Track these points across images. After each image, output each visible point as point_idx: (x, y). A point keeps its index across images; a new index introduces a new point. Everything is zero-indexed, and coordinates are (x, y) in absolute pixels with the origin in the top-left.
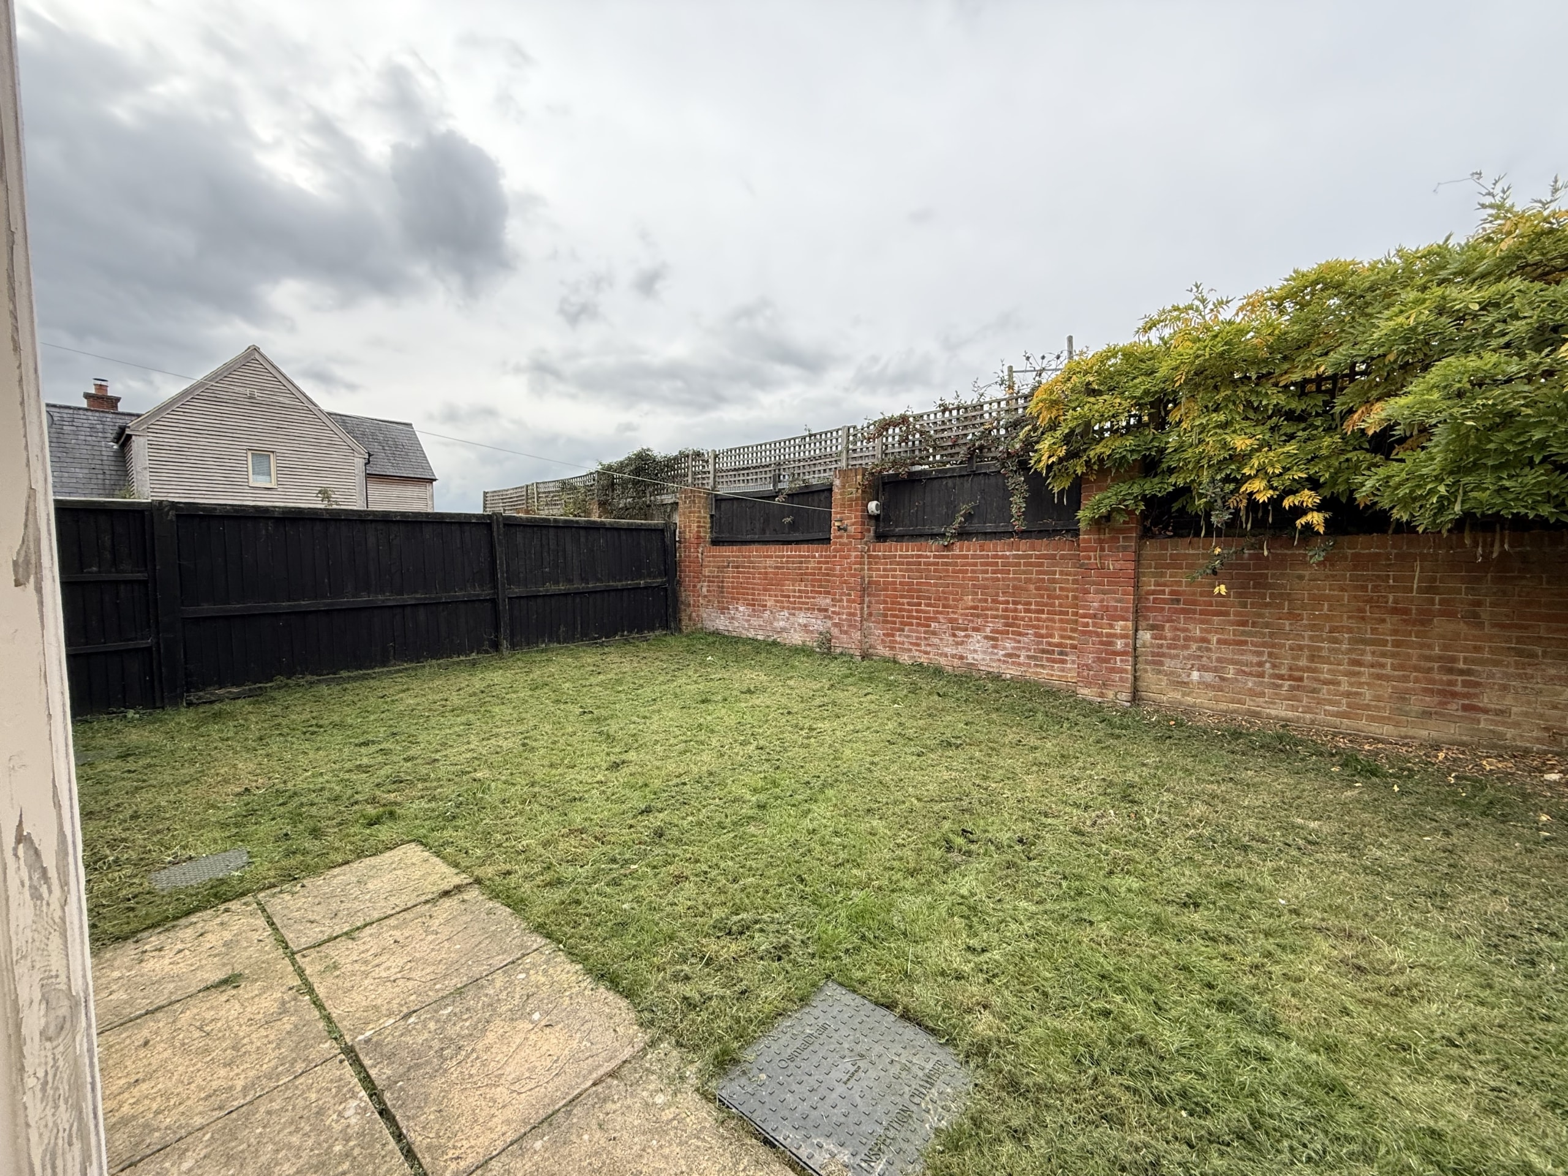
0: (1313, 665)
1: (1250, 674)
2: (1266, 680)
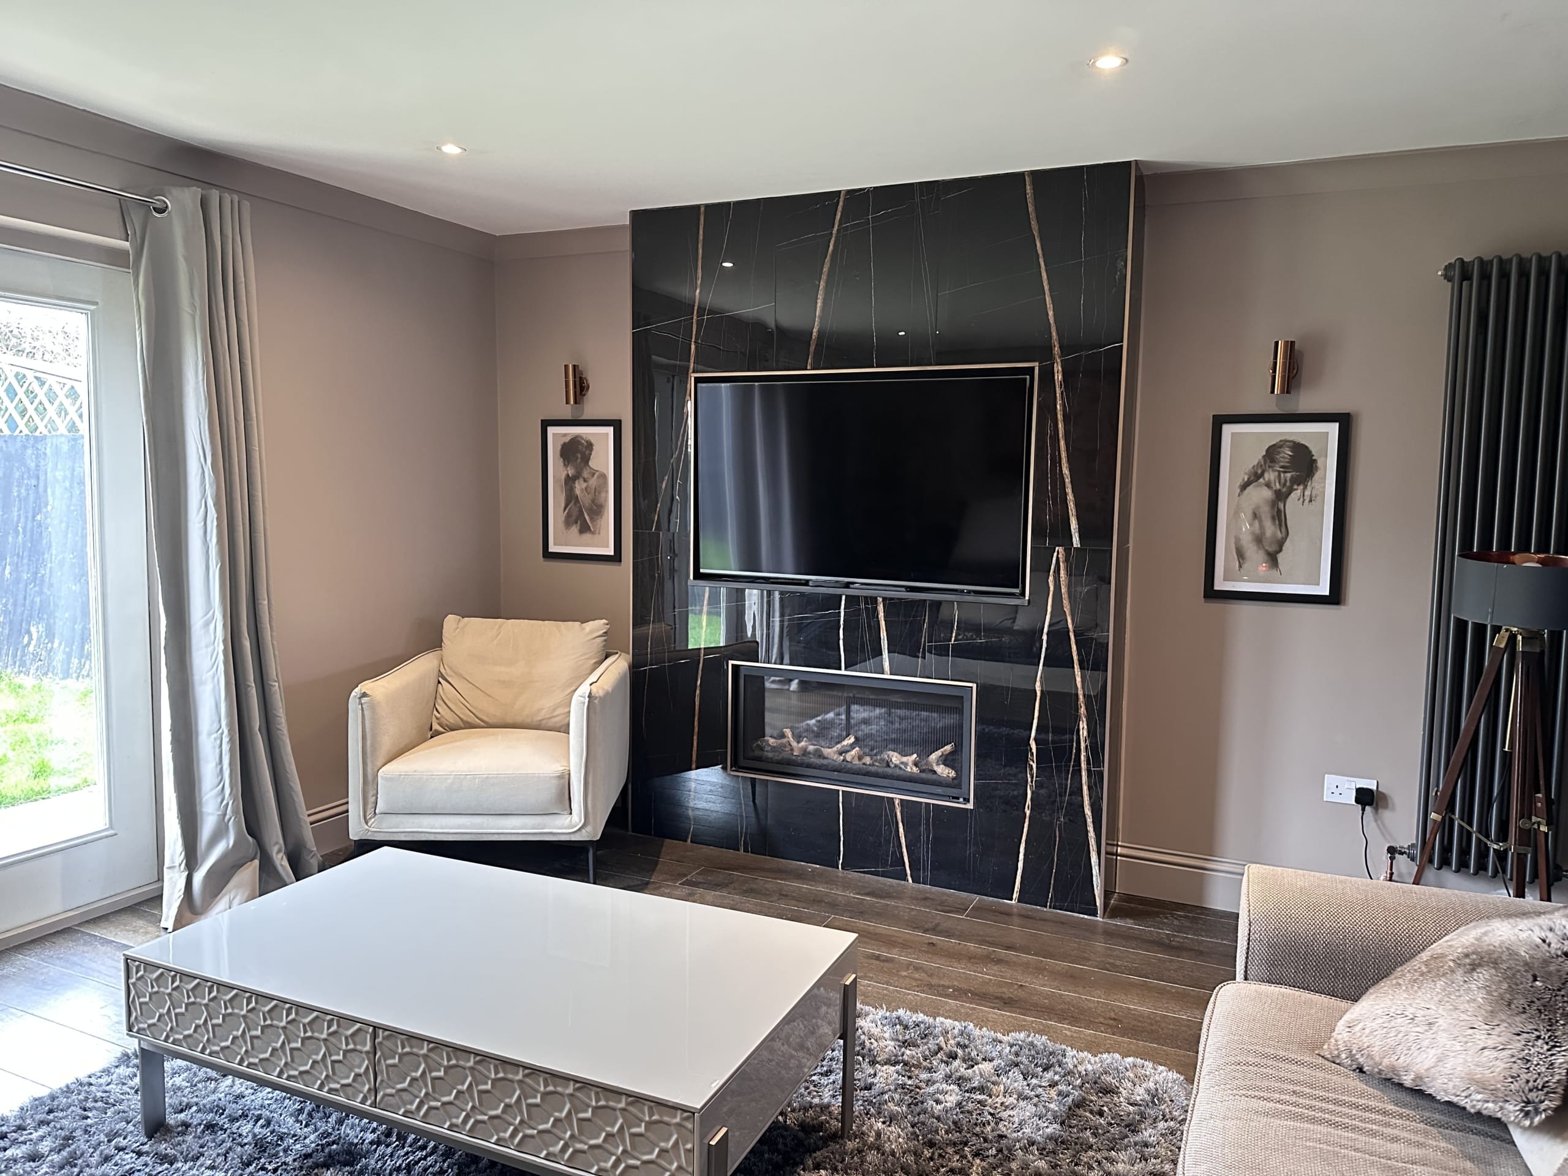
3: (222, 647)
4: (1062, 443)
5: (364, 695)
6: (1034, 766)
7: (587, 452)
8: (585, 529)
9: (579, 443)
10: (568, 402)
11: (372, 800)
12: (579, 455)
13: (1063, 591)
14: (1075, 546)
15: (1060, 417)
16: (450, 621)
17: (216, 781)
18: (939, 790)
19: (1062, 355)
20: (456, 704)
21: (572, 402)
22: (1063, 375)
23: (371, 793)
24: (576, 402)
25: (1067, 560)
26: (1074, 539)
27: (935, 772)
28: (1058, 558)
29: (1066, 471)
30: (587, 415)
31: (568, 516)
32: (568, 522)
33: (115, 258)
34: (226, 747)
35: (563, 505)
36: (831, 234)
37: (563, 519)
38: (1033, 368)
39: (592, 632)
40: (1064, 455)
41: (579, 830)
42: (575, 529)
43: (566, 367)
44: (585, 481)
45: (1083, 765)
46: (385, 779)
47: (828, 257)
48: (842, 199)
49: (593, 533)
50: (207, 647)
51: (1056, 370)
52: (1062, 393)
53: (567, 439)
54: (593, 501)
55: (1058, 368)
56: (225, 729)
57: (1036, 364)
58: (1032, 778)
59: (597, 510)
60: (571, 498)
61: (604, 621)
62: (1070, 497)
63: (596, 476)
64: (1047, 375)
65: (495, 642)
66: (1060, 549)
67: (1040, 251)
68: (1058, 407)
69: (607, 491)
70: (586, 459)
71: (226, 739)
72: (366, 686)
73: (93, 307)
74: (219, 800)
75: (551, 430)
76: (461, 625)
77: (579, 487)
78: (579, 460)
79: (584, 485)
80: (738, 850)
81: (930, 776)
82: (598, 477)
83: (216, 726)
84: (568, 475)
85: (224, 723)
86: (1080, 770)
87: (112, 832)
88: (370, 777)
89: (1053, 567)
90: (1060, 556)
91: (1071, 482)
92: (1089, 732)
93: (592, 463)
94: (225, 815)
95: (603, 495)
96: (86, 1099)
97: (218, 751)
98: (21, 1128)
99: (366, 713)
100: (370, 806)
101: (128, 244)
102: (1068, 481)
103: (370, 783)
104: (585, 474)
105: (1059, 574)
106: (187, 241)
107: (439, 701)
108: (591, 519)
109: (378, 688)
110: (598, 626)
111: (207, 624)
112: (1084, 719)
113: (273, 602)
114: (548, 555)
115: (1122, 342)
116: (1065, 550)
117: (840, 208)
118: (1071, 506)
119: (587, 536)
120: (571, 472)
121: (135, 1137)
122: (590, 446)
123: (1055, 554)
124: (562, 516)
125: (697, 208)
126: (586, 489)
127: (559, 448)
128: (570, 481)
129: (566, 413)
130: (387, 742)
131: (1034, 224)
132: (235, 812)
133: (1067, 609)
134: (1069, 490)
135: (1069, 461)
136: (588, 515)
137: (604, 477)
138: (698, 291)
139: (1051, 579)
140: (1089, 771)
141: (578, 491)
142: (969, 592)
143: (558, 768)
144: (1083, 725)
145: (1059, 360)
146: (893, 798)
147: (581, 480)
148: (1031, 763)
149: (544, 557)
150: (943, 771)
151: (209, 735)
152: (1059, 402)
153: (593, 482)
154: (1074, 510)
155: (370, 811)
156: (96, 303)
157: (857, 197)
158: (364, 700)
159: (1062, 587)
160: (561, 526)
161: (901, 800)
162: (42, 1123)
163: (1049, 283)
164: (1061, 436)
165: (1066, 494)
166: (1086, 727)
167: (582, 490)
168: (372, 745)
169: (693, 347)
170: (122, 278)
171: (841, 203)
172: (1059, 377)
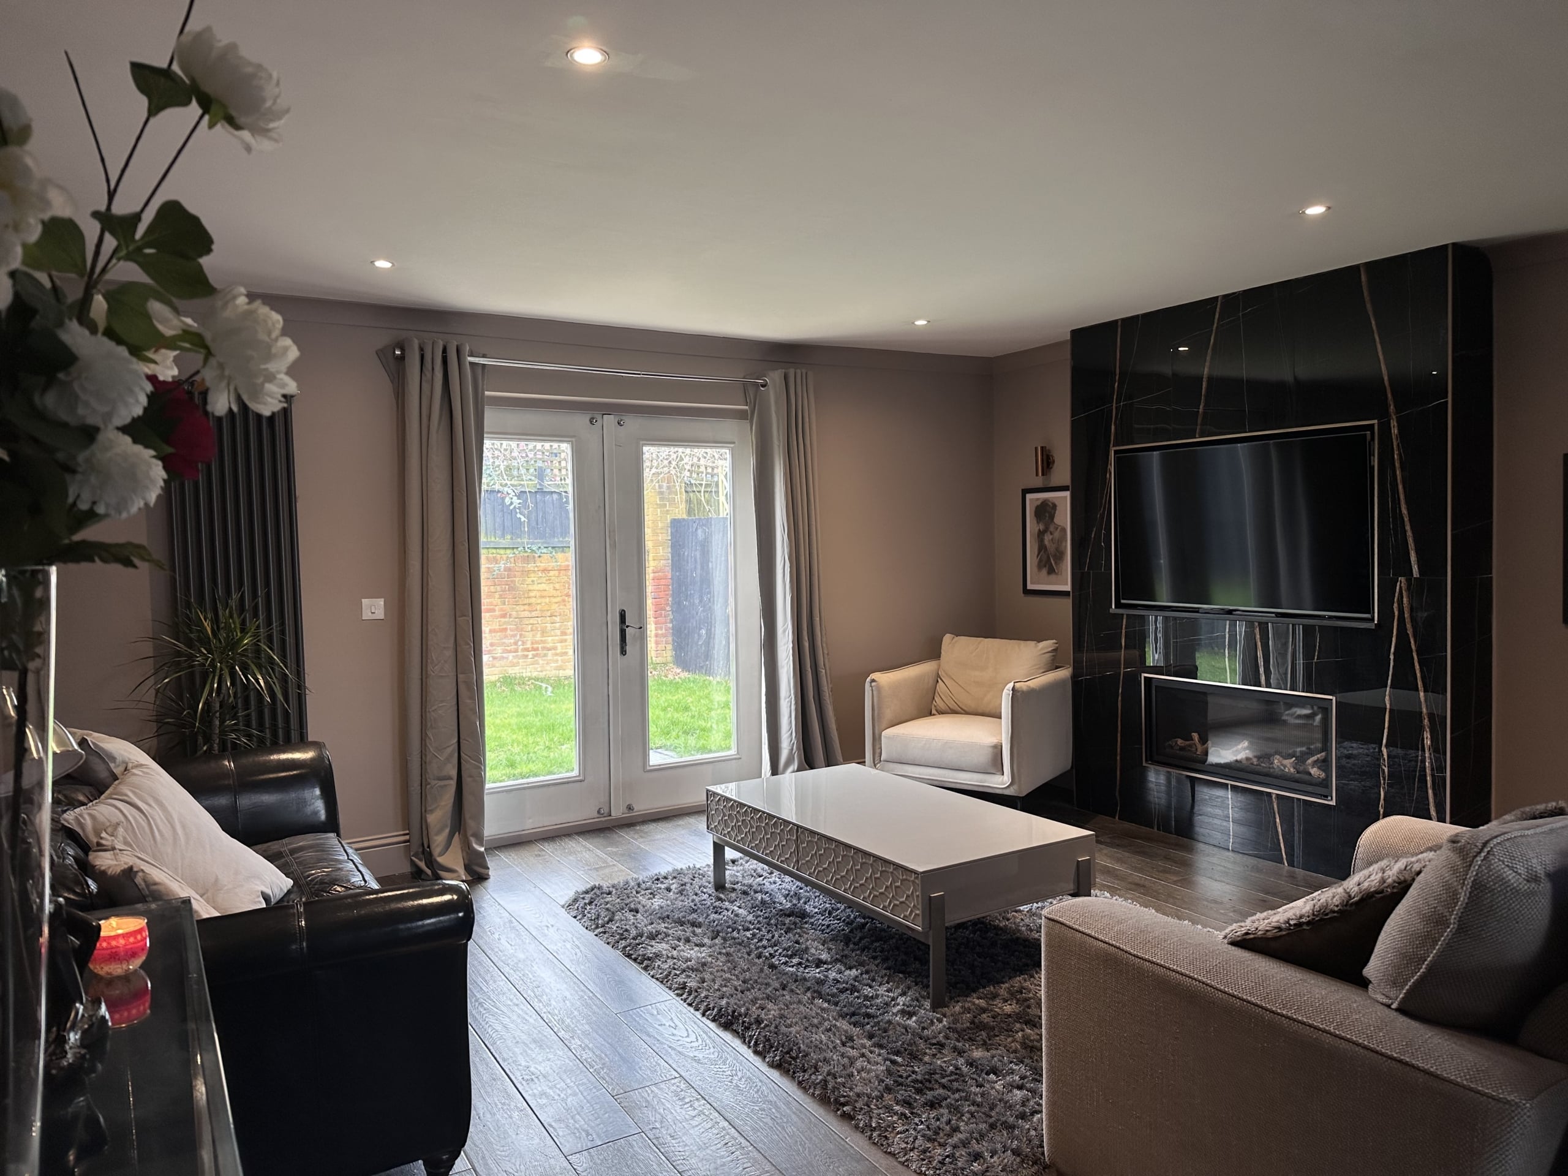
0: (543, 639)
1: (510, 652)
2: (519, 653)
3: (791, 645)
4: (1400, 487)
5: (873, 681)
6: (1386, 770)
7: (1053, 512)
8: (1051, 571)
9: (1047, 505)
10: (1037, 475)
11: (878, 751)
12: (1047, 515)
13: (1406, 616)
14: (1415, 576)
15: (1397, 465)
16: (947, 638)
17: (788, 728)
18: (1310, 789)
19: (1397, 412)
20: (946, 697)
21: (1040, 474)
22: (1399, 430)
23: (877, 747)
24: (1043, 475)
25: (1408, 589)
26: (1414, 570)
27: (1310, 774)
28: (1401, 587)
29: (1404, 511)
30: (1053, 484)
31: (1040, 561)
32: (1040, 566)
33: (741, 415)
34: (793, 707)
35: (1036, 553)
36: (1212, 330)
37: (1036, 564)
38: (1373, 425)
39: (1042, 649)
40: (1402, 497)
41: (1008, 787)
42: (1044, 571)
43: (1036, 449)
44: (1051, 534)
45: (1427, 771)
46: (885, 737)
47: (1210, 349)
48: (1219, 303)
49: (1057, 574)
50: (784, 645)
51: (1392, 425)
52: (1398, 445)
53: (1039, 503)
54: (1057, 549)
55: (1394, 423)
56: (793, 696)
57: (1375, 421)
58: (1384, 779)
59: (1059, 556)
60: (1042, 548)
61: (1054, 641)
62: (1409, 533)
63: (1059, 530)
64: (1385, 428)
65: (974, 654)
66: (1402, 579)
67: (1374, 327)
68: (1396, 456)
69: (1066, 541)
70: (1052, 517)
71: (793, 702)
72: (873, 676)
73: (732, 445)
74: (790, 740)
75: (1029, 496)
76: (954, 640)
77: (1047, 538)
78: (1047, 518)
79: (1051, 537)
80: (1153, 828)
81: (1306, 777)
82: (1060, 531)
83: (788, 694)
84: (1039, 530)
85: (792, 692)
86: (1425, 776)
87: (738, 756)
88: (877, 736)
89: (1397, 595)
90: (1403, 585)
91: (1410, 520)
92: (1432, 741)
93: (1056, 520)
94: (792, 749)
95: (1064, 544)
96: (695, 873)
97: (789, 709)
98: (666, 878)
99: (875, 693)
100: (877, 755)
101: (747, 407)
102: (1406, 519)
103: (877, 739)
104: (1052, 528)
105: (1402, 601)
106: (776, 402)
107: (936, 694)
108: (1056, 563)
109: (884, 678)
110: (1048, 645)
111: (784, 631)
112: (1428, 730)
113: (823, 619)
114: (1027, 592)
115: (1447, 397)
116: (1406, 580)
117: (1218, 309)
118: (1410, 541)
119: (1053, 577)
120: (1042, 527)
121: (711, 890)
122: (1054, 506)
123: (1398, 584)
124: (1036, 561)
125: (1116, 321)
126: (1052, 540)
127: (1034, 509)
128: (1041, 534)
129: (1039, 482)
130: (888, 714)
131: (1369, 306)
132: (798, 748)
133: (1410, 632)
134: (1408, 528)
135: (1407, 503)
136: (1054, 560)
137: (1064, 530)
138: (1116, 384)
139: (1396, 605)
140: (1433, 776)
141: (1046, 542)
142: (1330, 617)
143: (993, 740)
144: (1427, 735)
145: (1394, 417)
146: (1270, 793)
147: (1049, 533)
148: (1384, 767)
149: (1024, 593)
150: (1314, 771)
151: (785, 699)
152: (1396, 452)
153: (1057, 534)
154: (1412, 545)
155: (877, 758)
156: (734, 443)
157: (1231, 300)
158: (873, 684)
159: (1406, 612)
160: (1035, 569)
161: (1277, 795)
162: (675, 878)
163: (1383, 353)
164: (1399, 481)
165: (1405, 531)
166: (1429, 736)
167: (1049, 541)
168: (878, 715)
169: (1113, 427)
170: (746, 424)
171: (1219, 306)
172: (1395, 431)
